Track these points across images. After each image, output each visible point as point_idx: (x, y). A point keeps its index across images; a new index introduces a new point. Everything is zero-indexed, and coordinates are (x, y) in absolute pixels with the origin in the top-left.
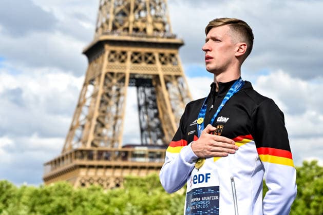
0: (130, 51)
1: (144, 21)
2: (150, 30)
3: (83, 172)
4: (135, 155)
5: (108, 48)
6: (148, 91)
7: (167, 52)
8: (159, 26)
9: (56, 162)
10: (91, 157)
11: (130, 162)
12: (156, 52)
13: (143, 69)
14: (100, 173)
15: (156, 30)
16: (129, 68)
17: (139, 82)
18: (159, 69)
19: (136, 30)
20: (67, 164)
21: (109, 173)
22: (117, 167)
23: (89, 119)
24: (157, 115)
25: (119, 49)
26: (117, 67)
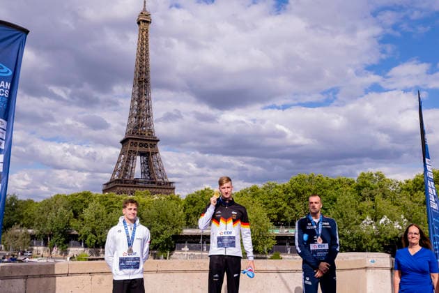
0: (139, 142)
1: (145, 131)
2: (147, 134)
3: (118, 188)
4: (139, 182)
5: (130, 141)
6: (145, 158)
7: (153, 143)
8: (150, 133)
9: (107, 184)
10: (122, 183)
11: (137, 185)
12: (149, 143)
13: (143, 149)
14: (125, 189)
15: (149, 135)
16: (138, 149)
17: (142, 154)
18: (149, 150)
19: (141, 134)
20: (111, 185)
21: (128, 189)
22: (132, 187)
23: (121, 167)
24: (148, 168)
25: (134, 141)
26: (133, 148)
